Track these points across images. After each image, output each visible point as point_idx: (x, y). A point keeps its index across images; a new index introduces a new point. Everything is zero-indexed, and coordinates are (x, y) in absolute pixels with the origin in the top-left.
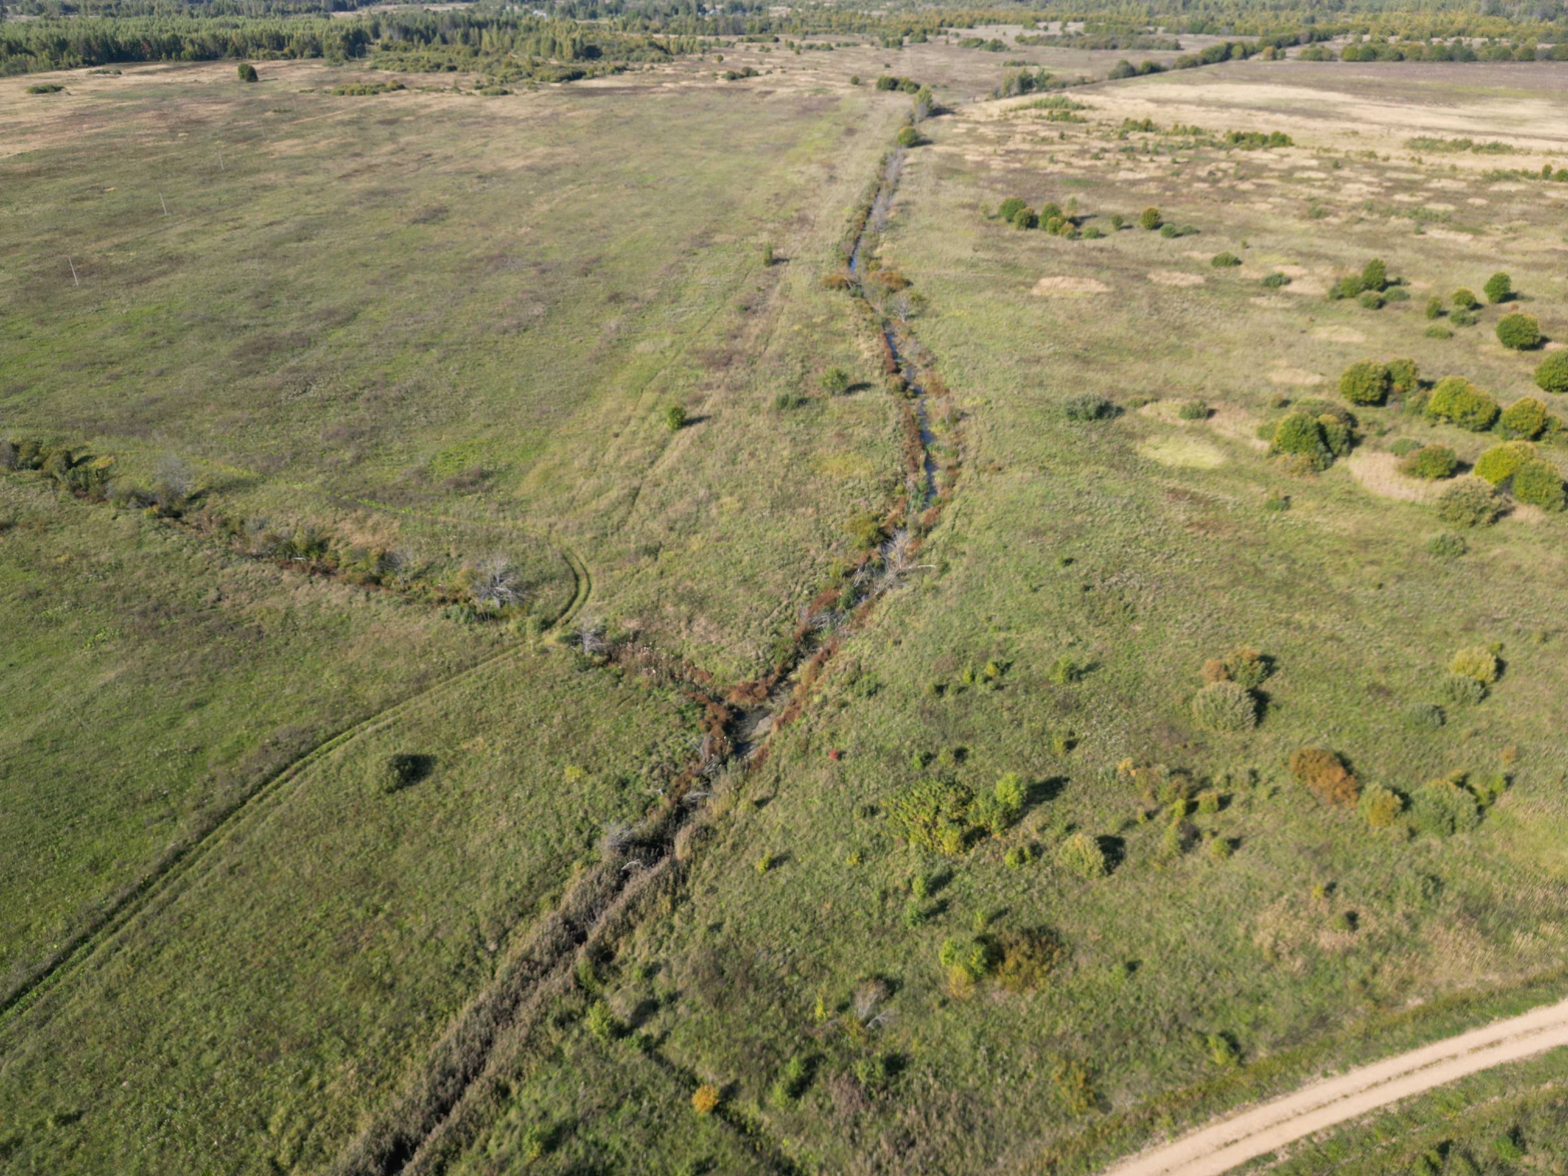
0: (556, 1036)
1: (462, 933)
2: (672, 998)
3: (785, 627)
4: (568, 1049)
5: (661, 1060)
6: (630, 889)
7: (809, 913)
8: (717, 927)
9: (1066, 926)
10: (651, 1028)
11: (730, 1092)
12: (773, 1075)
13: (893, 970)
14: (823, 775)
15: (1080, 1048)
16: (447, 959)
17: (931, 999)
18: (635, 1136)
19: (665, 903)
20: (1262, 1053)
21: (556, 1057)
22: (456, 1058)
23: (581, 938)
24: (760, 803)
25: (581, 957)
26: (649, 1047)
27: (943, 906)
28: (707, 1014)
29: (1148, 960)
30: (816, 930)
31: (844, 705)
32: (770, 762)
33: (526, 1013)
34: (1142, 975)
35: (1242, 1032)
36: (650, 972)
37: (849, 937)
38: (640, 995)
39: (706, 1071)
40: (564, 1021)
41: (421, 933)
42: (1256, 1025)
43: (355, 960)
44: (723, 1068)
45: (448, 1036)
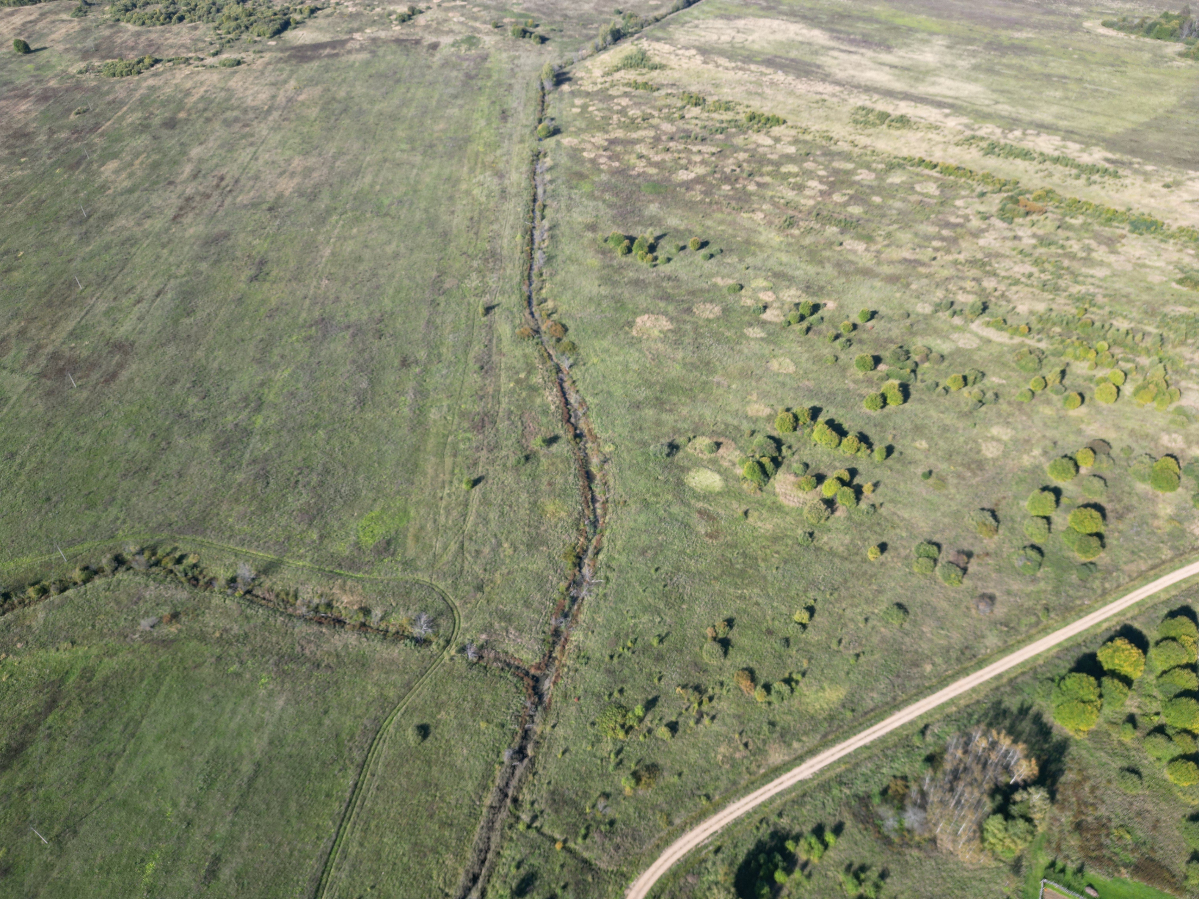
0: (509, 833)
1: (467, 801)
2: (542, 812)
3: (546, 629)
4: (515, 837)
5: (543, 834)
6: (518, 773)
7: (579, 773)
8: (549, 783)
9: (661, 762)
10: (537, 824)
11: (565, 841)
12: (577, 834)
13: (608, 789)
14: (573, 708)
15: (665, 806)
16: (466, 811)
17: (620, 798)
18: (541, 860)
19: (530, 777)
20: (717, 797)
21: (511, 839)
22: (481, 846)
23: (506, 795)
24: (554, 727)
25: (508, 801)
26: (538, 830)
27: (621, 761)
28: (553, 816)
29: (686, 771)
30: (582, 779)
31: (576, 670)
32: (553, 706)
33: (497, 825)
34: (684, 777)
35: (711, 792)
36: (532, 803)
37: (593, 779)
38: (531, 814)
39: (557, 836)
40: (511, 827)
41: (453, 802)
42: (715, 789)
43: (436, 817)
44: (562, 833)
45: (476, 838)
